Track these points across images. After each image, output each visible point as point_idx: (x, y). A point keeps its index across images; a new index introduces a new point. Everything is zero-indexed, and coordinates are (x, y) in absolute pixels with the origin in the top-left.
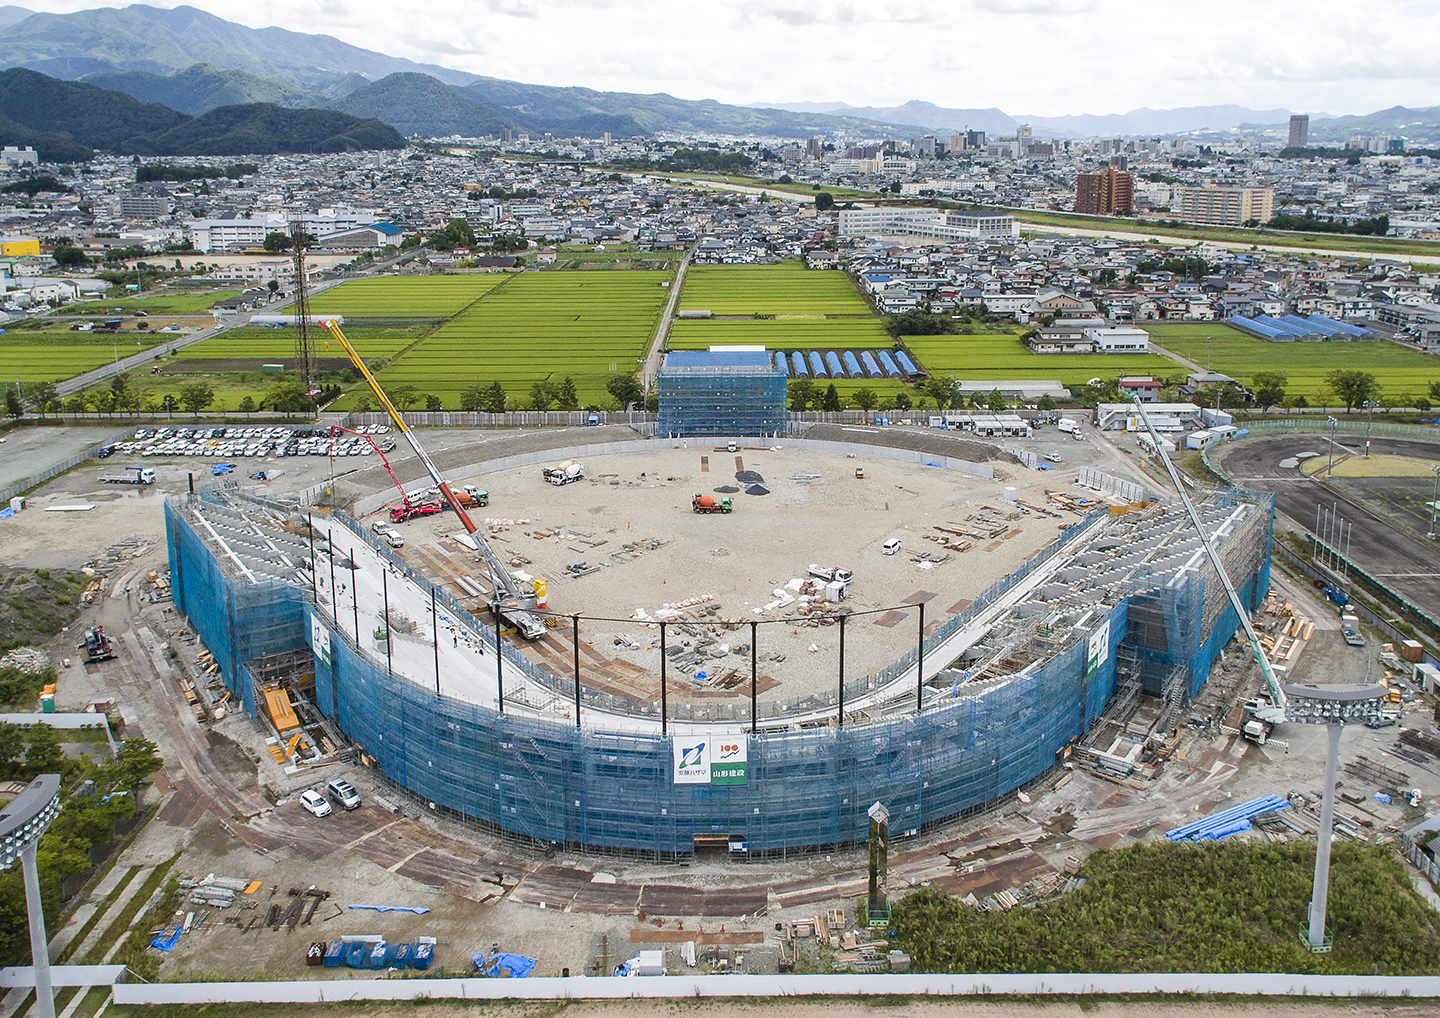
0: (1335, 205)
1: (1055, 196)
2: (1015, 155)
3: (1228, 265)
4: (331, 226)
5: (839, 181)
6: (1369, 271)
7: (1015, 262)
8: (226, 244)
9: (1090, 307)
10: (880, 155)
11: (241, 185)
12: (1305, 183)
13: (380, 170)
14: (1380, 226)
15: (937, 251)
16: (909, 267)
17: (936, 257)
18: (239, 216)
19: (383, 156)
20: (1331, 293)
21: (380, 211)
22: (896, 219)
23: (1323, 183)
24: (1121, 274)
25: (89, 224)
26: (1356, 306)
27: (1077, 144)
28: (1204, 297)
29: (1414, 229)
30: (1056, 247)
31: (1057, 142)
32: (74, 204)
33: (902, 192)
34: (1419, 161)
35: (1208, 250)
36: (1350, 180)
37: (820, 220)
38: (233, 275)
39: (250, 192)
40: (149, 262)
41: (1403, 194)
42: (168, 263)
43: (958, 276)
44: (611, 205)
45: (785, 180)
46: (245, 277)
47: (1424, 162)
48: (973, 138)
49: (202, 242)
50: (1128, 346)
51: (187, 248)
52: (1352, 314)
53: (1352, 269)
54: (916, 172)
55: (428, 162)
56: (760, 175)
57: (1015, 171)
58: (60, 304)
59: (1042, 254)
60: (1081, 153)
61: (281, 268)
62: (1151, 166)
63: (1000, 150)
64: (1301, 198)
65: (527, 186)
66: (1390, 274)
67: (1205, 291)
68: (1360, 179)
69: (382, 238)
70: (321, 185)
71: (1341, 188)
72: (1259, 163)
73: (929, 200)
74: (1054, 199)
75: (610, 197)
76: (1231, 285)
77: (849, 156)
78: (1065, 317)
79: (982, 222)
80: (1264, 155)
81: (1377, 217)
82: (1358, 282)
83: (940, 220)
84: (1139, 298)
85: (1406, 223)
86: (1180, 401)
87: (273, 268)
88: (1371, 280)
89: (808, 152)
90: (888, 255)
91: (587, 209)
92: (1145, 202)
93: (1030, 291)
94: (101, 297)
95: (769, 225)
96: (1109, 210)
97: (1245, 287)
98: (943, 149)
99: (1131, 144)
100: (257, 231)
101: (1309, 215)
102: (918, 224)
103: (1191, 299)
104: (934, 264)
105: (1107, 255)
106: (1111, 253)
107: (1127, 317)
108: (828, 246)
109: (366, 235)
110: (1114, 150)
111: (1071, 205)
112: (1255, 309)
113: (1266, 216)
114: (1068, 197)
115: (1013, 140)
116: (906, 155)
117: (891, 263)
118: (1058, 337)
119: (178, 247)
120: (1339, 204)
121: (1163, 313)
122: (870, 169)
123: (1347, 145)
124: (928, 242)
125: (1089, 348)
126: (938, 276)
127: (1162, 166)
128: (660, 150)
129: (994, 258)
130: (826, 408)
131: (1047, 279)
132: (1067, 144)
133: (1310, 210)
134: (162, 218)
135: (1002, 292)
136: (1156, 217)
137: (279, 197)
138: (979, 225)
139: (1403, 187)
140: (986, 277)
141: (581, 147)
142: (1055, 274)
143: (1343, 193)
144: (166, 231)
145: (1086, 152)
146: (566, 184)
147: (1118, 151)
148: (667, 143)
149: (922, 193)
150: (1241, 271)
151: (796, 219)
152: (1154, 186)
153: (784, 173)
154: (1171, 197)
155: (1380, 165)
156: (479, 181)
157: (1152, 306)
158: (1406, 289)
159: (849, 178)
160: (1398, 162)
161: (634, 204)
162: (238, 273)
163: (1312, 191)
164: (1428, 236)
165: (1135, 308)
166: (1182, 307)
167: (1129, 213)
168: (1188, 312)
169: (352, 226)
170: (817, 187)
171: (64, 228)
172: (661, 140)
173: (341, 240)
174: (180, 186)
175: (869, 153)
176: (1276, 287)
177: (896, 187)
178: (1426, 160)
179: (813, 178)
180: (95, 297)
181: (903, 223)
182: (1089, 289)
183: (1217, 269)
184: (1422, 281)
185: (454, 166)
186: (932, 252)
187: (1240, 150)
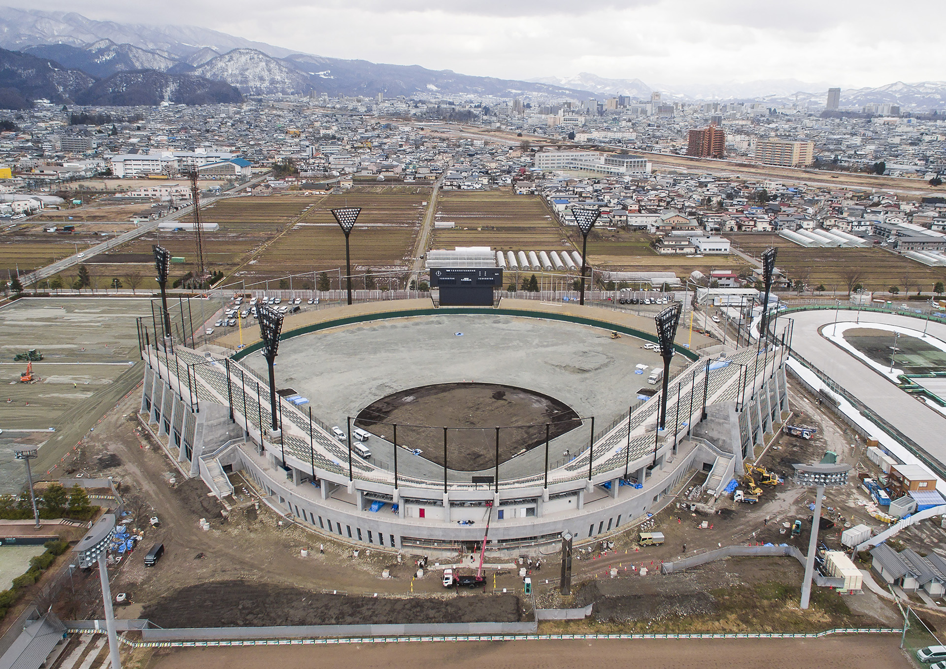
0: (853, 152)
1: (674, 144)
2: (649, 114)
3: (783, 195)
4: (203, 160)
5: (535, 131)
6: (870, 200)
7: (648, 190)
8: (135, 171)
9: (695, 223)
10: (561, 112)
11: (139, 128)
12: (835, 137)
13: (231, 118)
14: (880, 169)
15: (598, 182)
16: (580, 194)
17: (598, 187)
18: (140, 151)
19: (232, 109)
20: (845, 215)
21: (234, 148)
22: (572, 159)
23: (847, 136)
24: (715, 200)
25: (41, 156)
26: (859, 224)
27: (689, 105)
28: (766, 216)
29: (901, 170)
30: (675, 180)
31: (676, 104)
32: (28, 141)
33: (576, 139)
34: (909, 121)
35: (770, 184)
36: (864, 135)
37: (522, 159)
38: (143, 194)
39: (145, 133)
40: (86, 184)
41: (896, 146)
42: (98, 185)
43: (611, 200)
44: (386, 147)
45: (499, 130)
46: (150, 196)
47: (912, 122)
48: (622, 101)
49: (119, 170)
50: (717, 250)
51: (108, 173)
52: (856, 229)
53: (859, 198)
54: (584, 125)
55: (261, 113)
56: (483, 126)
57: (649, 125)
58: (32, 214)
59: (665, 185)
60: (692, 112)
61: (174, 189)
62: (737, 122)
63: (640, 110)
64: (832, 147)
65: (330, 132)
66: (883, 202)
67: (766, 212)
68: (870, 134)
69: (238, 168)
70: (192, 128)
71: (857, 140)
72: (807, 122)
73: (593, 146)
74: (674, 146)
75: (385, 141)
76: (783, 209)
77: (541, 113)
78: (678, 229)
79: (627, 162)
80: (810, 115)
81: (878, 162)
82: (862, 207)
83: (599, 161)
84: (726, 217)
85: (896, 166)
86: (747, 286)
87: (169, 190)
88: (871, 206)
89: (513, 109)
90: (567, 185)
91: (370, 149)
92: (732, 149)
93: (655, 211)
94: (58, 208)
95: (490, 162)
96: (709, 154)
97: (791, 210)
98: (602, 108)
99: (725, 106)
100: (155, 163)
101: (836, 161)
102: (586, 163)
103: (757, 218)
104: (596, 191)
105: (706, 186)
106: (709, 185)
107: (716, 229)
108: (529, 178)
109: (227, 167)
110: (713, 110)
111: (684, 150)
112: (797, 225)
113: (809, 160)
114: (682, 144)
115: (648, 103)
116: (577, 113)
117: (569, 190)
118: (674, 243)
119: (103, 174)
120: (855, 152)
121: (740, 227)
122: (554, 122)
123: (864, 109)
124: (593, 175)
125: (693, 250)
126: (599, 200)
127: (744, 123)
128: (416, 107)
129: (634, 187)
130: (530, 290)
131: (668, 203)
132: (683, 106)
133: (837, 156)
134: (89, 152)
135: (640, 211)
136: (739, 160)
137: (166, 138)
138: (625, 164)
139: (897, 140)
140: (629, 201)
141: (363, 103)
142: (673, 199)
143: (858, 144)
144: (94, 161)
145: (695, 111)
146: (355, 130)
147: (716, 111)
148: (420, 101)
149: (589, 140)
150: (790, 198)
151: (507, 158)
152: (738, 138)
153: (498, 125)
154: (749, 145)
155: (884, 124)
156: (297, 127)
157: (733, 222)
158: (892, 212)
159: (541, 128)
160: (896, 122)
161: (401, 146)
162: (146, 193)
163: (839, 142)
164: (909, 175)
165: (722, 224)
166: (752, 223)
167: (721, 157)
168: (755, 226)
169: (218, 160)
170: (520, 135)
171: (25, 159)
172: (416, 98)
173: (211, 170)
174: (98, 128)
175: (553, 110)
176: (811, 210)
177: (572, 136)
178: (914, 121)
179: (518, 128)
180: (54, 208)
181: (576, 162)
182: (694, 210)
183: (775, 197)
184: (902, 207)
185: (279, 116)
186: (595, 183)
187: (795, 112)
